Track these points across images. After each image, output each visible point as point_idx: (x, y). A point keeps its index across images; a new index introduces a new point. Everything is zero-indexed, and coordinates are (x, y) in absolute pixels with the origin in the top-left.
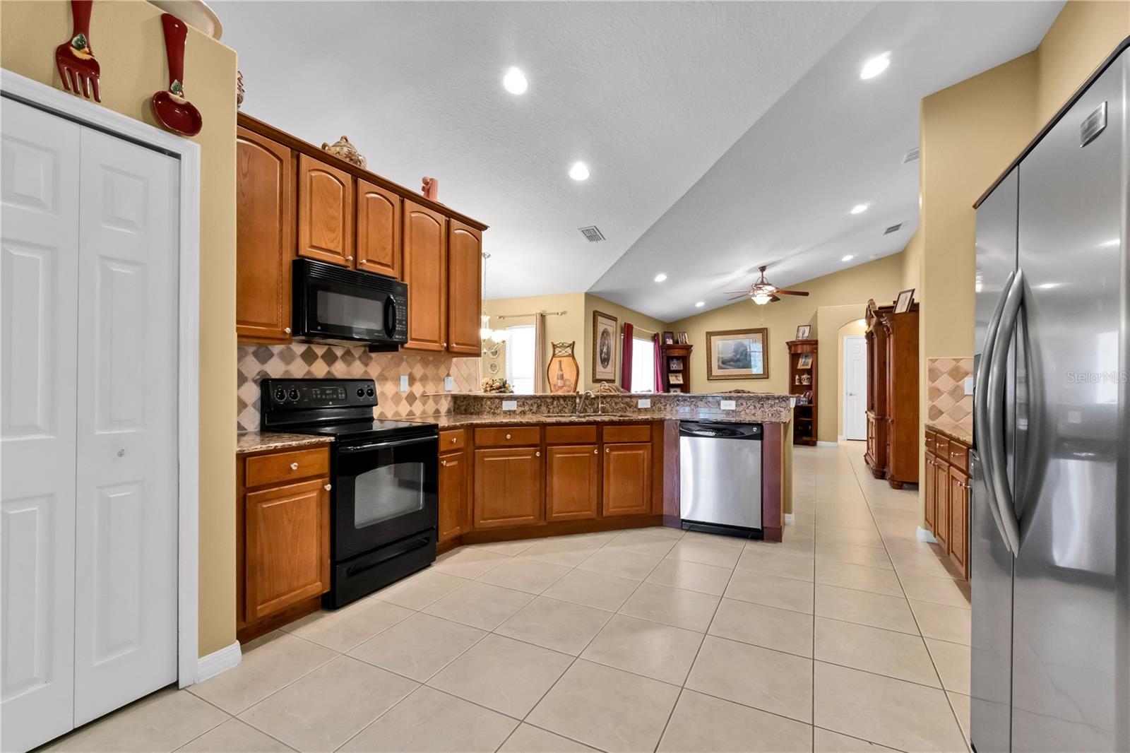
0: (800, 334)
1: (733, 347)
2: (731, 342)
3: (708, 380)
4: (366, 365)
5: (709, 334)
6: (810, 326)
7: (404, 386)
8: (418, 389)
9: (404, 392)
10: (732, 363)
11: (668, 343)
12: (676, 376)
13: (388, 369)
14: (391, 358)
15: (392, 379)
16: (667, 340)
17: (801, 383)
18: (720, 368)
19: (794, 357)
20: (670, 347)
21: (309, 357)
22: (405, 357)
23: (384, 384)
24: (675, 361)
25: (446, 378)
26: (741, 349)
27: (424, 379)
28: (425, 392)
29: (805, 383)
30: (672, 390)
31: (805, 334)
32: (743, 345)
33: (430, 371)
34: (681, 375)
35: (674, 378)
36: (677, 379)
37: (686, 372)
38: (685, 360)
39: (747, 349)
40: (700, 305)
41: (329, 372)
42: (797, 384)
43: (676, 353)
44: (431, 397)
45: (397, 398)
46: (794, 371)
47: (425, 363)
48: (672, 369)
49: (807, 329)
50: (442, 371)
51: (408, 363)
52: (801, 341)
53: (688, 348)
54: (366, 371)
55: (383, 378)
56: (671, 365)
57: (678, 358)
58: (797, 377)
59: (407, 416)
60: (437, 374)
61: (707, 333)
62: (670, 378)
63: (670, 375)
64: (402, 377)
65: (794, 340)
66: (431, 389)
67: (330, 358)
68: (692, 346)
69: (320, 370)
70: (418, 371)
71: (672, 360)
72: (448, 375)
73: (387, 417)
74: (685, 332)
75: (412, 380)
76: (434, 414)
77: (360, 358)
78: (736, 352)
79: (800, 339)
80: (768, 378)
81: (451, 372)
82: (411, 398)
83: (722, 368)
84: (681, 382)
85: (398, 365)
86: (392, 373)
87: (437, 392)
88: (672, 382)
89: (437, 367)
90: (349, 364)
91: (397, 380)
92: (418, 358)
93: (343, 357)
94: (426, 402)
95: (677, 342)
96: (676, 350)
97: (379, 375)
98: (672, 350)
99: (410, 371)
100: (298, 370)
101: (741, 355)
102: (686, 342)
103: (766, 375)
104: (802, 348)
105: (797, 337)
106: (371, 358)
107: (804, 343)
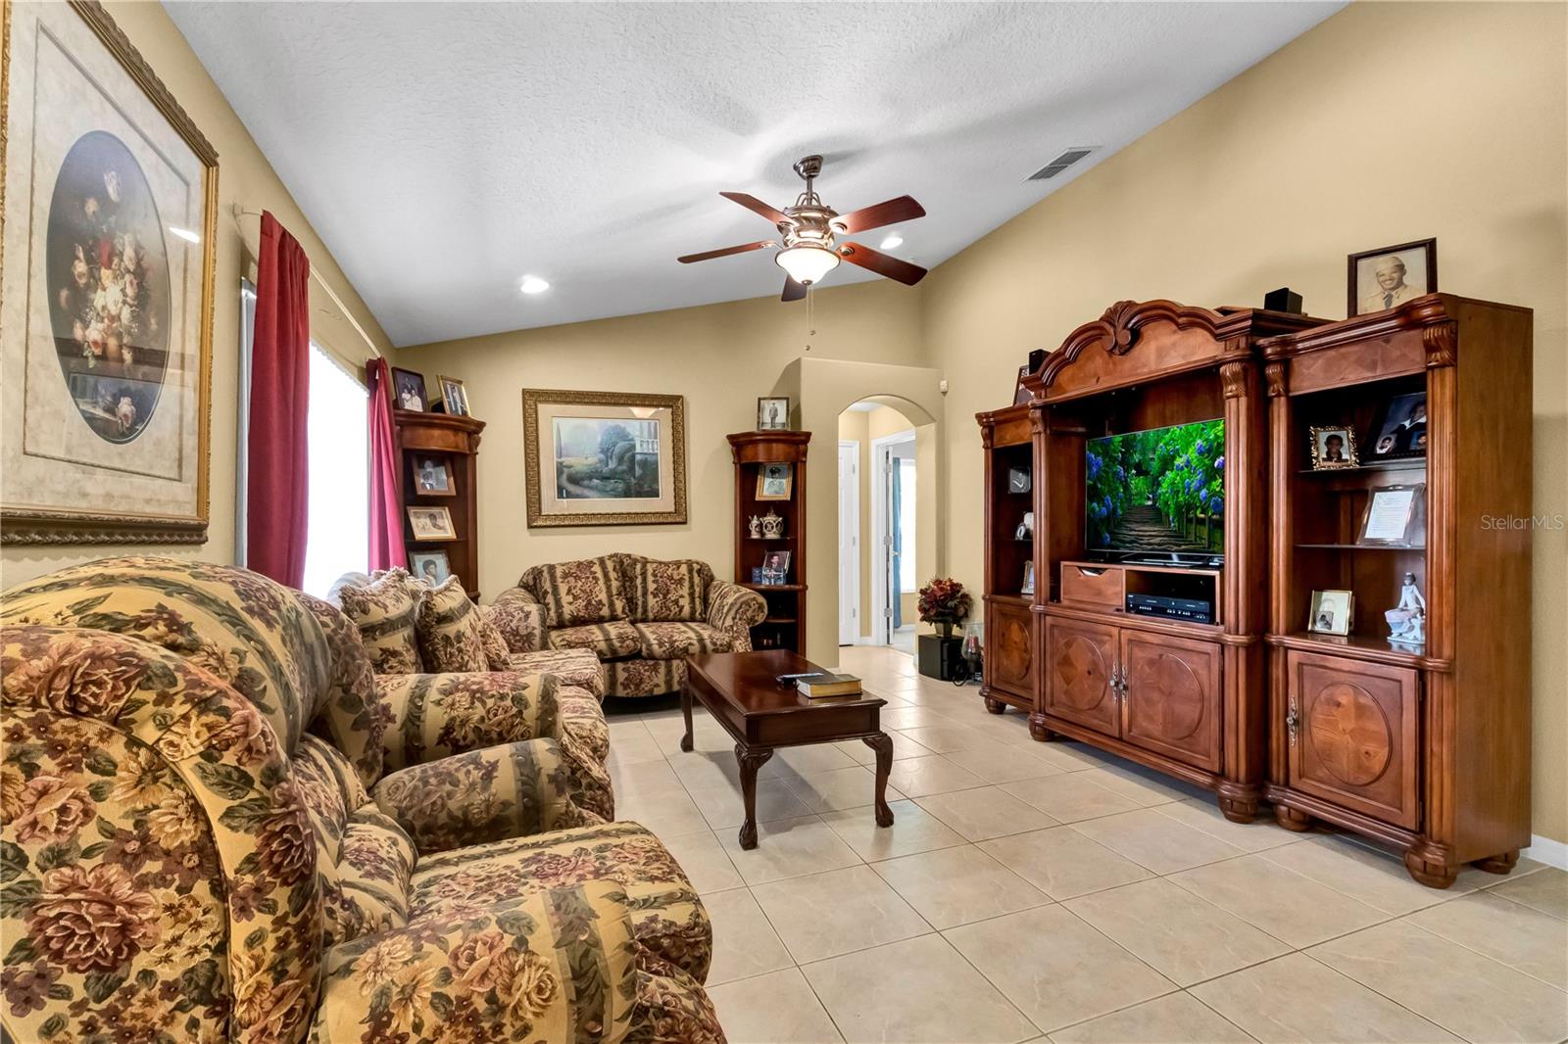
0: (767, 418)
1: (599, 439)
2: (594, 424)
3: (530, 527)
5: (533, 398)
6: (787, 399)
10: (596, 481)
11: (408, 406)
12: (432, 517)
16: (406, 396)
17: (763, 534)
18: (561, 492)
19: (747, 475)
20: (412, 420)
24: (429, 468)
26: (621, 445)
29: (771, 535)
30: (419, 560)
31: (777, 416)
32: (623, 435)
34: (446, 512)
35: (425, 521)
36: (435, 525)
37: (462, 504)
38: (461, 463)
39: (633, 447)
40: (534, 286)
42: (755, 536)
43: (437, 440)
46: (748, 505)
48: (420, 492)
49: (781, 407)
52: (766, 433)
53: (472, 430)
56: (420, 480)
57: (440, 458)
58: (755, 522)
61: (525, 392)
62: (413, 520)
63: (412, 511)
65: (754, 429)
68: (481, 425)
71: (421, 466)
74: (460, 382)
78: (607, 451)
79: (768, 427)
80: (685, 523)
83: (569, 495)
84: (449, 533)
88: (420, 535)
95: (439, 407)
96: (436, 433)
98: (422, 431)
101: (621, 460)
102: (465, 413)
103: (678, 517)
104: (769, 452)
105: (760, 423)
107: (771, 438)
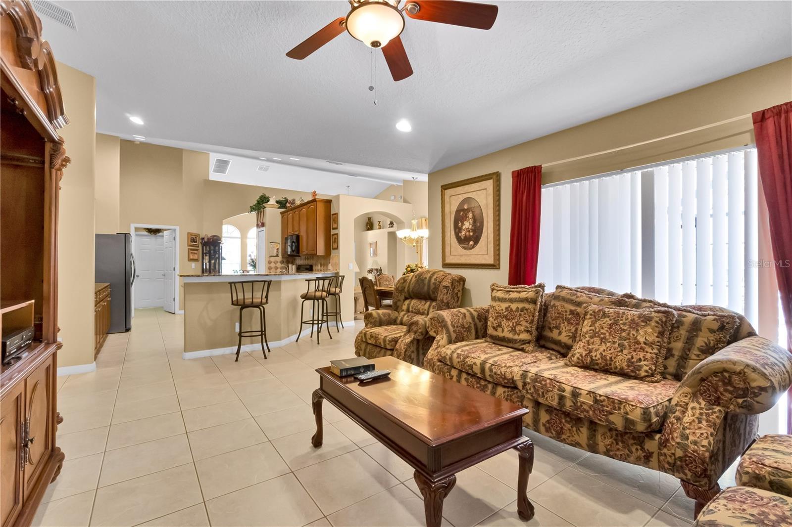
23: (316, 266)
27: (324, 265)
28: (324, 269)
41: (308, 263)
47: (324, 259)
60: (327, 262)
70: (322, 261)
85: (318, 260)
93: (310, 259)
97: (315, 263)
100: (304, 262)
106: (314, 258)
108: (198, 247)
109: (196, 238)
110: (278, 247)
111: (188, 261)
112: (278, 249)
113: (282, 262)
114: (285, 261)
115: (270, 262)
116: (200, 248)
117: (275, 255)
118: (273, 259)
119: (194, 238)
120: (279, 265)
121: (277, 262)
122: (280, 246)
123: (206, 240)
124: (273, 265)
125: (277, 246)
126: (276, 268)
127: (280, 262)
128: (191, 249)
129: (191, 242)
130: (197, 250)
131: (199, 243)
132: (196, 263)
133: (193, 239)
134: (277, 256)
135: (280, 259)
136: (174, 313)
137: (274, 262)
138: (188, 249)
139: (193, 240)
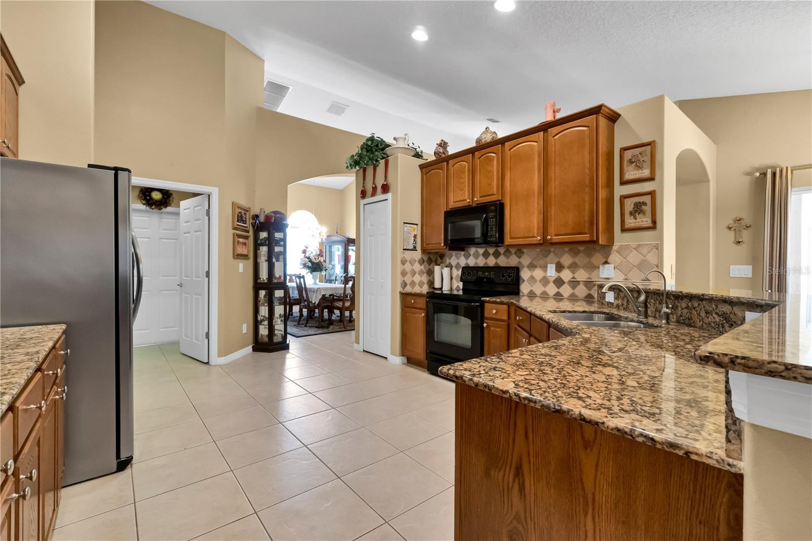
4: (520, 257)
7: (551, 272)
8: (566, 275)
9: (550, 276)
13: (536, 260)
14: (540, 251)
15: (541, 267)
21: (486, 255)
22: (552, 250)
23: (534, 270)
25: (601, 266)
27: (573, 267)
28: (574, 278)
33: (581, 259)
41: (496, 263)
44: (581, 282)
45: (545, 281)
47: (575, 253)
50: (597, 258)
51: (556, 254)
54: (519, 261)
55: (532, 266)
59: (554, 295)
60: (590, 261)
64: (548, 265)
66: (581, 275)
67: (497, 255)
69: (491, 262)
70: (567, 260)
72: (606, 263)
73: (535, 294)
75: (559, 267)
76: (585, 298)
77: (515, 253)
81: (609, 260)
82: (559, 282)
85: (546, 257)
86: (541, 262)
87: (590, 278)
89: (590, 255)
90: (508, 257)
91: (544, 268)
92: (567, 249)
93: (504, 254)
94: (576, 287)
97: (530, 264)
99: (558, 260)
100: (481, 262)
106: (523, 253)
108: (248, 232)
109: (245, 214)
110: (416, 233)
111: (234, 258)
112: (415, 236)
113: (422, 262)
114: (426, 258)
115: (403, 262)
116: (251, 234)
117: (411, 247)
118: (409, 255)
119: (243, 214)
120: (417, 267)
121: (415, 261)
122: (417, 231)
123: (262, 219)
124: (408, 267)
125: (414, 229)
126: (413, 273)
127: (419, 262)
128: (239, 236)
129: (238, 221)
130: (247, 238)
131: (249, 225)
132: (245, 261)
133: (241, 216)
134: (415, 249)
135: (418, 255)
136: (208, 363)
137: (410, 262)
138: (234, 234)
139: (241, 219)
